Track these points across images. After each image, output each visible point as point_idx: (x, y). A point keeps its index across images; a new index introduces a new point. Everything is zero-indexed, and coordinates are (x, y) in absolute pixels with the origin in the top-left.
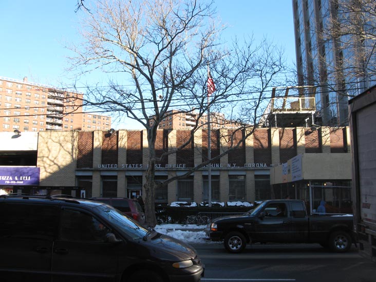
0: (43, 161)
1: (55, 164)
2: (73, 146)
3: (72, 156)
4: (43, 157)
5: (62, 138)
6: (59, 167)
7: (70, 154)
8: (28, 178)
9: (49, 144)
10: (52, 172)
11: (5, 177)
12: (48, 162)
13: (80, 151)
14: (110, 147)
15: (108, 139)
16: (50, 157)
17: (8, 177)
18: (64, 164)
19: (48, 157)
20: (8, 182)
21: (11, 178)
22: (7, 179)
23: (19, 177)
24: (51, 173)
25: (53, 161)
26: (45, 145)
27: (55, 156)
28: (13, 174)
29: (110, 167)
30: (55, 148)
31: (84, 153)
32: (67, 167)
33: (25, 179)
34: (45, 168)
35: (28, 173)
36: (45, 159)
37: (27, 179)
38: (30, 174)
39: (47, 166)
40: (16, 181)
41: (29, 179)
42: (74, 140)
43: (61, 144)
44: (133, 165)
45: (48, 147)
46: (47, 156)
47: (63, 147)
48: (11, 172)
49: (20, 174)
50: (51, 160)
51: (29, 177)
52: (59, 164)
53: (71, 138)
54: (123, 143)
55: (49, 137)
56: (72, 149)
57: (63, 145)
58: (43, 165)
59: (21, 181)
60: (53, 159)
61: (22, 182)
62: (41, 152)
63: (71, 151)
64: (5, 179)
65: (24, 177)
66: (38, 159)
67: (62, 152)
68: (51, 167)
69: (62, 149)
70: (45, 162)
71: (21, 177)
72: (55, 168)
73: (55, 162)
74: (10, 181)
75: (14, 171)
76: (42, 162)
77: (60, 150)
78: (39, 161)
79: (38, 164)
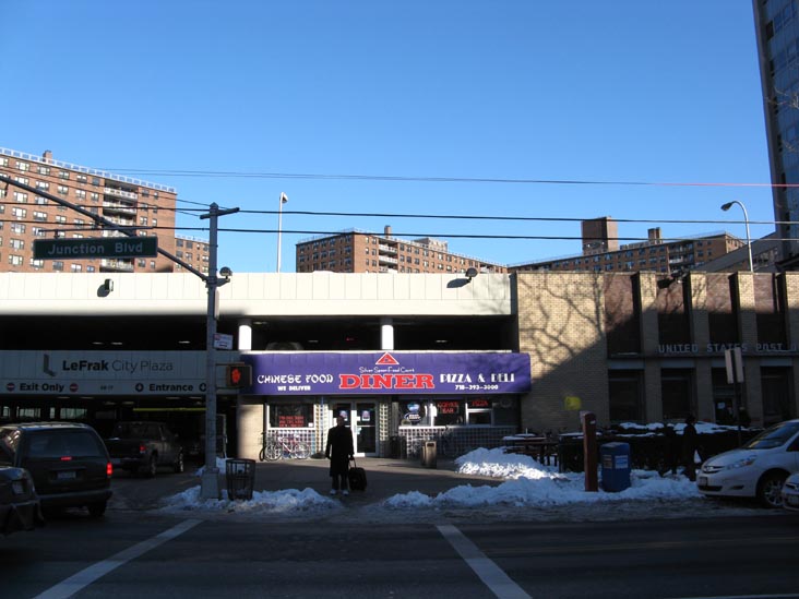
0: (533, 338)
1: (561, 344)
2: (598, 305)
3: (598, 326)
4: (533, 329)
5: (571, 288)
6: (571, 351)
7: (592, 322)
8: (509, 378)
9: (543, 300)
10: (555, 361)
11: (455, 376)
12: (545, 340)
13: (610, 318)
14: (671, 308)
15: (665, 291)
16: (549, 330)
17: (461, 376)
18: (582, 344)
19: (543, 330)
20: (462, 387)
21: (469, 379)
22: (460, 381)
23: (487, 377)
24: (554, 365)
25: (556, 339)
26: (535, 304)
27: (559, 327)
28: (472, 368)
29: (683, 349)
30: (558, 310)
31: (617, 320)
32: (588, 352)
33: (503, 379)
34: (539, 353)
35: (508, 365)
36: (537, 334)
37: (506, 380)
38: (513, 367)
39: (543, 349)
40: (482, 384)
41: (512, 380)
42: (599, 292)
43: (570, 302)
44: (716, 345)
45: (541, 308)
46: (540, 326)
47: (575, 307)
48: (467, 363)
49: (490, 368)
50: (551, 337)
51: (512, 375)
52: (571, 345)
53: (591, 289)
54: (701, 300)
55: (542, 285)
56: (597, 312)
57: (575, 303)
58: (533, 347)
59: (494, 384)
60: (555, 334)
61: (496, 387)
62: (527, 318)
63: (593, 315)
64: (453, 381)
65: (500, 375)
66: (522, 334)
67: (576, 319)
68: (553, 352)
69: (575, 312)
70: (539, 341)
71: (493, 376)
72: (563, 354)
73: (562, 339)
74: (467, 384)
75: (475, 361)
76: (529, 340)
77: (570, 314)
78: (524, 338)
79: (522, 344)
